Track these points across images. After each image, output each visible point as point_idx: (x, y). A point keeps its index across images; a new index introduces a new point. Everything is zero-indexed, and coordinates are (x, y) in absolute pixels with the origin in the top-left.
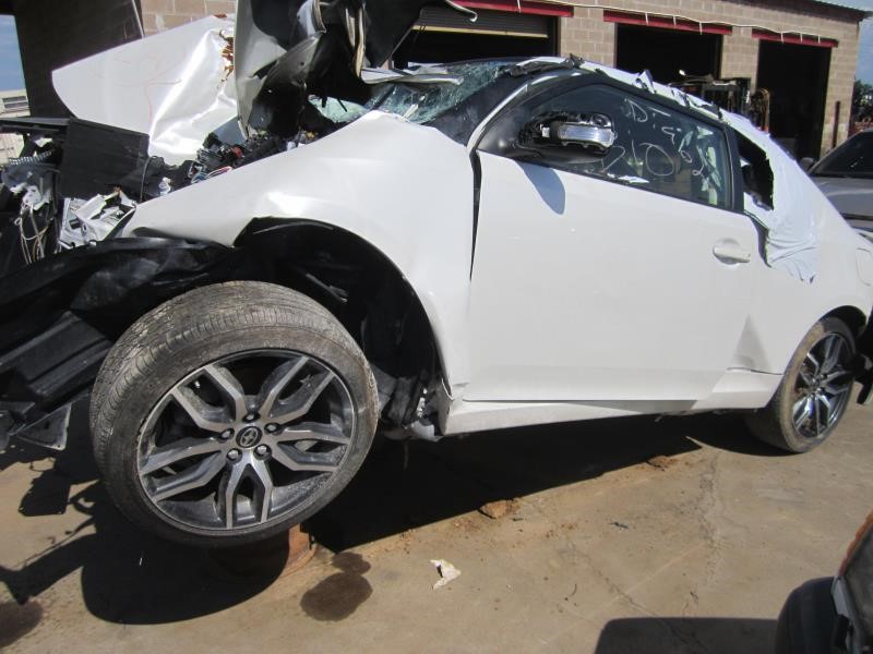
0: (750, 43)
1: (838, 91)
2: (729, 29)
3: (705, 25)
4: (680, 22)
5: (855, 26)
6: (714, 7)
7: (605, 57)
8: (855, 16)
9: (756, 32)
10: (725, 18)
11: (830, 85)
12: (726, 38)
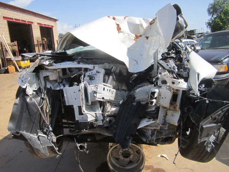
0: (38, 26)
1: (56, 38)
2: (32, 23)
3: (28, 22)
4: (22, 21)
5: (55, 23)
6: (28, 17)
7: (6, 30)
8: (55, 20)
9: (38, 24)
10: (31, 20)
11: (54, 36)
12: (32, 25)
